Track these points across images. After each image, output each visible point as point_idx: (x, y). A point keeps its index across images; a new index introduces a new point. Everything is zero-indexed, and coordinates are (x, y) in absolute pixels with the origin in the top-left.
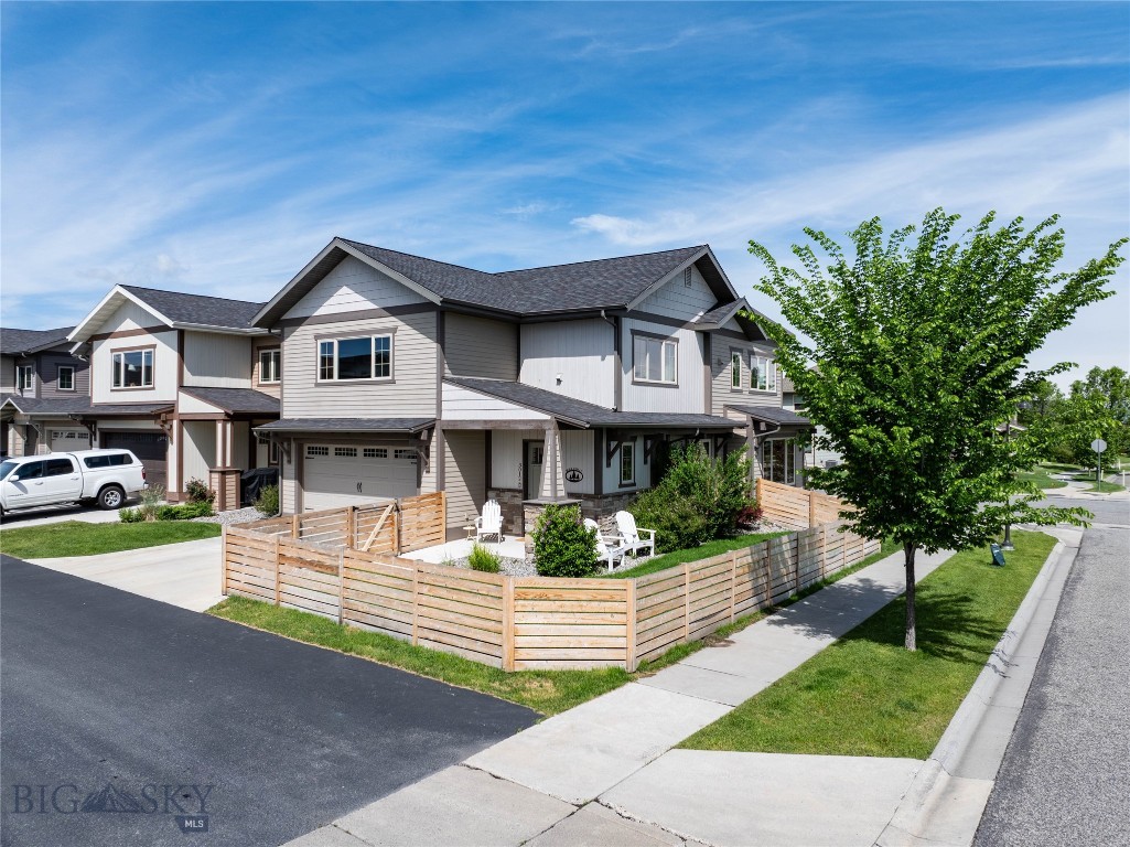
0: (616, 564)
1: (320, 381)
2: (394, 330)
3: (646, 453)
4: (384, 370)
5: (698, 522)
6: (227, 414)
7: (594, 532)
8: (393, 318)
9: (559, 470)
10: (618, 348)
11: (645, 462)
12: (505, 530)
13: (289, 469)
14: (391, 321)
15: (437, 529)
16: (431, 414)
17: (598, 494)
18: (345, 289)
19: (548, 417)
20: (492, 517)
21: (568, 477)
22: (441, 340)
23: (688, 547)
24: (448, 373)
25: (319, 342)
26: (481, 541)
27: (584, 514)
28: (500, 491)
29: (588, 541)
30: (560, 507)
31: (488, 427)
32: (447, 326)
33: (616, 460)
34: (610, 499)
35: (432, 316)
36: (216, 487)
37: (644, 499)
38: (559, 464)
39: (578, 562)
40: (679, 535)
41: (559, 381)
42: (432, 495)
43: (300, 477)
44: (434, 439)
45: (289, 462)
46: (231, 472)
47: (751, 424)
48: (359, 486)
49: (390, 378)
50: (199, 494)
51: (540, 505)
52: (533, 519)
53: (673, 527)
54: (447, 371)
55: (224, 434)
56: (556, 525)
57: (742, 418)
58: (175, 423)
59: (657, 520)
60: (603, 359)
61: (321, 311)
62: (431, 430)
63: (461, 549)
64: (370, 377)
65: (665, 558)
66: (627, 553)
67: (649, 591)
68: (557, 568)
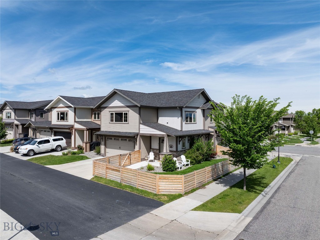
0: (181, 168)
1: (110, 122)
2: (128, 111)
3: (188, 140)
4: (126, 120)
5: (201, 157)
6: (87, 129)
7: (176, 161)
8: (128, 108)
9: (167, 145)
10: (182, 116)
11: (188, 143)
12: (155, 159)
13: (103, 143)
14: (128, 109)
15: (139, 159)
16: (138, 132)
17: (177, 151)
18: (116, 101)
19: (165, 134)
20: (152, 156)
21: (170, 146)
22: (140, 114)
23: (198, 163)
24: (141, 122)
25: (110, 113)
26: (149, 161)
27: (174, 156)
28: (153, 149)
29: (174, 163)
30: (168, 155)
31: (151, 135)
32: (141, 111)
33: (181, 143)
34: (179, 152)
35: (138, 108)
36: (84, 146)
37: (188, 152)
38: (167, 144)
39: (172, 168)
40: (196, 161)
41: (167, 123)
42: (138, 151)
43: (105, 145)
44: (138, 137)
45: (103, 141)
46: (88, 143)
47: (214, 132)
48: (120, 148)
49: (127, 122)
50: (80, 148)
51: (163, 154)
52: (162, 157)
53: (194, 159)
54: (141, 121)
55: (86, 134)
56: (167, 160)
57: (212, 130)
58: (74, 130)
59: (191, 157)
60: (178, 118)
61: (111, 105)
62: (137, 135)
63: (145, 164)
64: (122, 122)
65: (192, 166)
66: (184, 165)
67: (187, 177)
68: (167, 170)
